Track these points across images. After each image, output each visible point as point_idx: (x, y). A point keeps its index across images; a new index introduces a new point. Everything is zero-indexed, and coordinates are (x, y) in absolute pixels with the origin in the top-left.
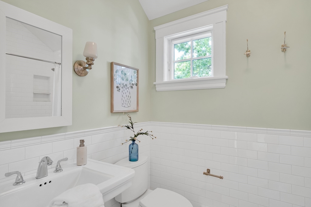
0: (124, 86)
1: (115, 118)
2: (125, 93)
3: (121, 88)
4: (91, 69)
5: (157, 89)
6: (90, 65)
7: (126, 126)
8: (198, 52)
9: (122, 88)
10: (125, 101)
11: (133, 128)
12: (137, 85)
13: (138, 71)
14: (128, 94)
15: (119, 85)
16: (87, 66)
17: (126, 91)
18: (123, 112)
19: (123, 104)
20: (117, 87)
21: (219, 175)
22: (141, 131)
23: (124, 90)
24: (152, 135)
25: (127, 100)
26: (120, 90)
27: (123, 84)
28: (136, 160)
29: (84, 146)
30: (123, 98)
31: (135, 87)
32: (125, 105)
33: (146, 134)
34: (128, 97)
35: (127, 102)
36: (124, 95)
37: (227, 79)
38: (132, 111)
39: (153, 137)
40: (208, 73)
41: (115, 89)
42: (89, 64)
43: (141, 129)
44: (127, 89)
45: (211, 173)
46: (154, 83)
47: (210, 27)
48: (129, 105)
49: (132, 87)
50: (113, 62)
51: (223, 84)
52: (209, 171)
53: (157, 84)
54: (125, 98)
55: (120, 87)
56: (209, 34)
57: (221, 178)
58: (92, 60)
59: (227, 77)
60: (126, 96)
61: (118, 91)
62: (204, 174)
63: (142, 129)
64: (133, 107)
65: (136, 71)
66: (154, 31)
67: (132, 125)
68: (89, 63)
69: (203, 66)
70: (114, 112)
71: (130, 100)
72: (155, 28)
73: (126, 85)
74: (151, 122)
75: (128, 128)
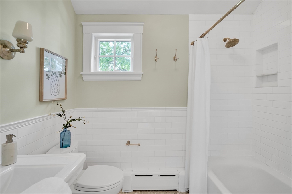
0: (53, 74)
1: (43, 107)
2: (54, 81)
3: (50, 76)
4: (23, 52)
5: (84, 79)
6: (22, 48)
7: (58, 114)
8: (102, 49)
9: (52, 76)
10: (54, 89)
11: (65, 115)
12: (65, 74)
13: (66, 60)
14: (57, 82)
15: (48, 73)
16: (19, 48)
17: (55, 79)
18: (52, 101)
19: (52, 92)
20: (47, 75)
21: (137, 143)
22: (70, 117)
23: (53, 78)
24: (84, 121)
25: (56, 88)
26: (49, 78)
27: (52, 72)
28: (68, 146)
29: (12, 141)
30: (52, 86)
31: (63, 75)
32: (54, 93)
33: (78, 120)
34: (57, 85)
35: (56, 91)
36: (54, 84)
37: (142, 75)
38: (61, 99)
39: (84, 122)
40: (108, 68)
41: (45, 77)
42: (20, 47)
43: (70, 116)
44: (56, 77)
45: (131, 143)
46: (81, 73)
47: (131, 35)
48: (57, 93)
49: (61, 76)
50: (43, 48)
51: (140, 78)
52: (129, 142)
53: (84, 74)
54: (54, 86)
55: (49, 74)
56: (129, 40)
57: (139, 145)
58: (25, 42)
59: (143, 73)
60: (55, 84)
61: (47, 78)
62: (127, 145)
63: (72, 116)
64: (62, 96)
65: (65, 60)
66: (82, 26)
67: (64, 113)
68: (22, 45)
69: (106, 61)
70: (43, 101)
71: (59, 88)
72: (83, 23)
73: (55, 73)
74: (77, 108)
75: (60, 115)
